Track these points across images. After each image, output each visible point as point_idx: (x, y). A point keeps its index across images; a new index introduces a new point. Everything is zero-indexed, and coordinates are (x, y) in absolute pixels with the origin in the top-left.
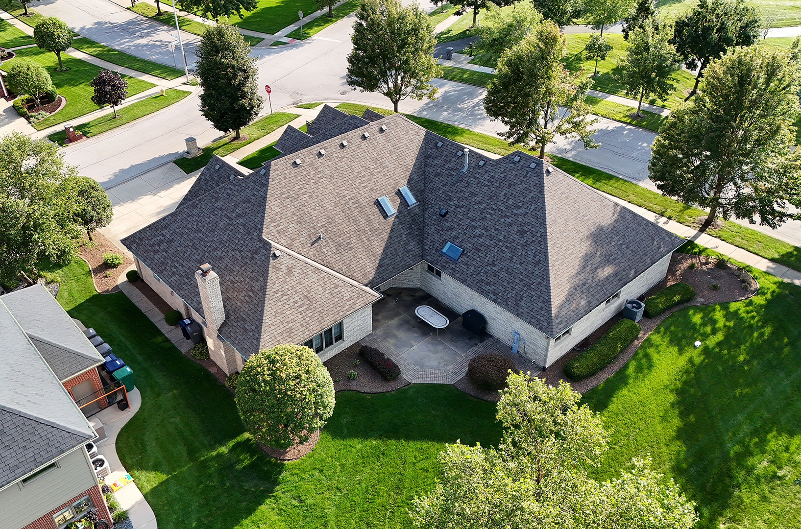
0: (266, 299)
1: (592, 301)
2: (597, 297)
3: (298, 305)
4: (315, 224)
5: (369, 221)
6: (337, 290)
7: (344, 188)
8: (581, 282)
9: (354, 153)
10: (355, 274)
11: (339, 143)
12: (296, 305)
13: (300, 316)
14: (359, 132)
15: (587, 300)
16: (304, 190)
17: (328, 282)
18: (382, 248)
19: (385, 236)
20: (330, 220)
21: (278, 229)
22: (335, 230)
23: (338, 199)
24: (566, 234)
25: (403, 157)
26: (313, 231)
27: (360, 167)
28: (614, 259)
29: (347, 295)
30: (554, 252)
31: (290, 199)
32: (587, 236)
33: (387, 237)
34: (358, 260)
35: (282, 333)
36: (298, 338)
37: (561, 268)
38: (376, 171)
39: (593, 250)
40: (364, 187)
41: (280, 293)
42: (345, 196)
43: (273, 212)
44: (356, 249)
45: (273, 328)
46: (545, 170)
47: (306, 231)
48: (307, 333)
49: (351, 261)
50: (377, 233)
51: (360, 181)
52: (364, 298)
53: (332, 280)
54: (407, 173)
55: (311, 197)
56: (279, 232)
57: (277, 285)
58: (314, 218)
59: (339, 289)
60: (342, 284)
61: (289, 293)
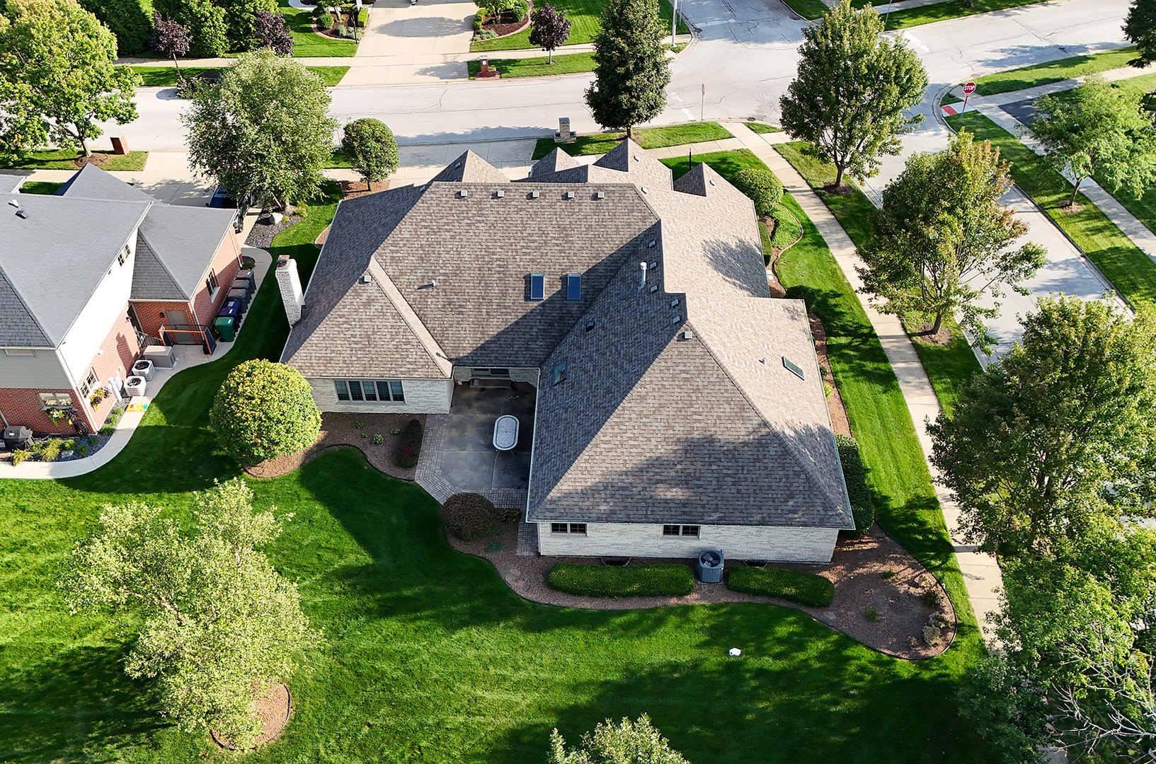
0: (326, 318)
1: (618, 512)
2: (630, 512)
3: (354, 339)
4: (438, 268)
5: (503, 294)
6: (406, 347)
7: (499, 244)
8: (620, 484)
9: (540, 210)
10: (446, 342)
11: (530, 192)
12: (352, 339)
13: (349, 352)
14: (563, 188)
15: (612, 508)
16: (450, 227)
17: (402, 333)
18: (499, 330)
19: (512, 319)
20: (458, 272)
21: (395, 255)
22: (456, 284)
23: (483, 253)
24: (648, 420)
25: (602, 239)
26: (430, 274)
27: (536, 229)
28: (699, 487)
29: (412, 358)
30: (610, 430)
31: (428, 230)
32: (679, 439)
33: (513, 320)
34: (460, 329)
35: (320, 358)
36: (333, 372)
37: (605, 453)
38: (554, 241)
39: (673, 459)
40: (526, 254)
41: (344, 319)
42: (494, 254)
43: (400, 236)
44: (466, 316)
45: (315, 348)
46: (680, 332)
47: (422, 271)
48: (345, 372)
49: (451, 326)
50: (504, 310)
51: (525, 244)
52: (430, 370)
53: (407, 334)
54: (594, 261)
55: (453, 237)
56: (392, 258)
57: (346, 310)
58: (441, 262)
59: (408, 347)
60: (415, 344)
61: (353, 323)
